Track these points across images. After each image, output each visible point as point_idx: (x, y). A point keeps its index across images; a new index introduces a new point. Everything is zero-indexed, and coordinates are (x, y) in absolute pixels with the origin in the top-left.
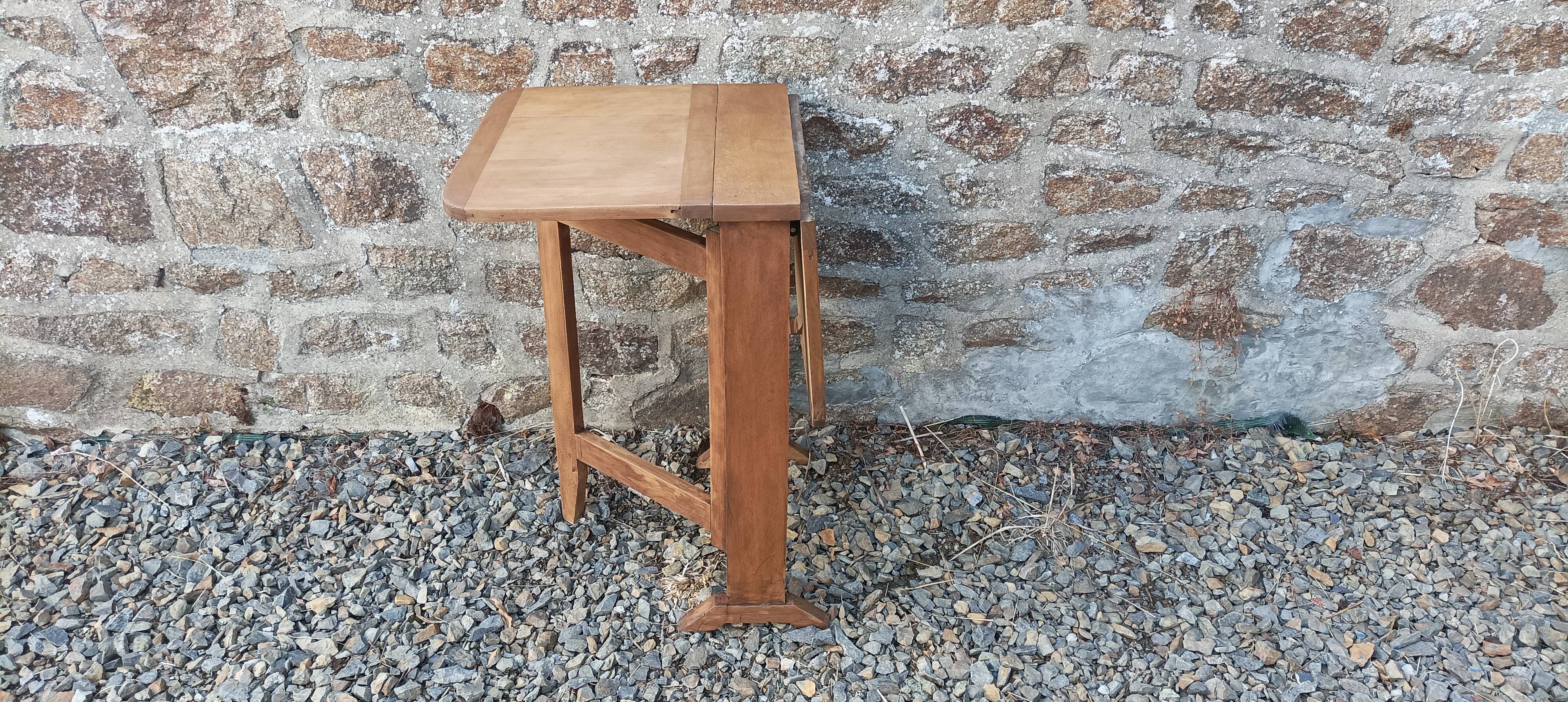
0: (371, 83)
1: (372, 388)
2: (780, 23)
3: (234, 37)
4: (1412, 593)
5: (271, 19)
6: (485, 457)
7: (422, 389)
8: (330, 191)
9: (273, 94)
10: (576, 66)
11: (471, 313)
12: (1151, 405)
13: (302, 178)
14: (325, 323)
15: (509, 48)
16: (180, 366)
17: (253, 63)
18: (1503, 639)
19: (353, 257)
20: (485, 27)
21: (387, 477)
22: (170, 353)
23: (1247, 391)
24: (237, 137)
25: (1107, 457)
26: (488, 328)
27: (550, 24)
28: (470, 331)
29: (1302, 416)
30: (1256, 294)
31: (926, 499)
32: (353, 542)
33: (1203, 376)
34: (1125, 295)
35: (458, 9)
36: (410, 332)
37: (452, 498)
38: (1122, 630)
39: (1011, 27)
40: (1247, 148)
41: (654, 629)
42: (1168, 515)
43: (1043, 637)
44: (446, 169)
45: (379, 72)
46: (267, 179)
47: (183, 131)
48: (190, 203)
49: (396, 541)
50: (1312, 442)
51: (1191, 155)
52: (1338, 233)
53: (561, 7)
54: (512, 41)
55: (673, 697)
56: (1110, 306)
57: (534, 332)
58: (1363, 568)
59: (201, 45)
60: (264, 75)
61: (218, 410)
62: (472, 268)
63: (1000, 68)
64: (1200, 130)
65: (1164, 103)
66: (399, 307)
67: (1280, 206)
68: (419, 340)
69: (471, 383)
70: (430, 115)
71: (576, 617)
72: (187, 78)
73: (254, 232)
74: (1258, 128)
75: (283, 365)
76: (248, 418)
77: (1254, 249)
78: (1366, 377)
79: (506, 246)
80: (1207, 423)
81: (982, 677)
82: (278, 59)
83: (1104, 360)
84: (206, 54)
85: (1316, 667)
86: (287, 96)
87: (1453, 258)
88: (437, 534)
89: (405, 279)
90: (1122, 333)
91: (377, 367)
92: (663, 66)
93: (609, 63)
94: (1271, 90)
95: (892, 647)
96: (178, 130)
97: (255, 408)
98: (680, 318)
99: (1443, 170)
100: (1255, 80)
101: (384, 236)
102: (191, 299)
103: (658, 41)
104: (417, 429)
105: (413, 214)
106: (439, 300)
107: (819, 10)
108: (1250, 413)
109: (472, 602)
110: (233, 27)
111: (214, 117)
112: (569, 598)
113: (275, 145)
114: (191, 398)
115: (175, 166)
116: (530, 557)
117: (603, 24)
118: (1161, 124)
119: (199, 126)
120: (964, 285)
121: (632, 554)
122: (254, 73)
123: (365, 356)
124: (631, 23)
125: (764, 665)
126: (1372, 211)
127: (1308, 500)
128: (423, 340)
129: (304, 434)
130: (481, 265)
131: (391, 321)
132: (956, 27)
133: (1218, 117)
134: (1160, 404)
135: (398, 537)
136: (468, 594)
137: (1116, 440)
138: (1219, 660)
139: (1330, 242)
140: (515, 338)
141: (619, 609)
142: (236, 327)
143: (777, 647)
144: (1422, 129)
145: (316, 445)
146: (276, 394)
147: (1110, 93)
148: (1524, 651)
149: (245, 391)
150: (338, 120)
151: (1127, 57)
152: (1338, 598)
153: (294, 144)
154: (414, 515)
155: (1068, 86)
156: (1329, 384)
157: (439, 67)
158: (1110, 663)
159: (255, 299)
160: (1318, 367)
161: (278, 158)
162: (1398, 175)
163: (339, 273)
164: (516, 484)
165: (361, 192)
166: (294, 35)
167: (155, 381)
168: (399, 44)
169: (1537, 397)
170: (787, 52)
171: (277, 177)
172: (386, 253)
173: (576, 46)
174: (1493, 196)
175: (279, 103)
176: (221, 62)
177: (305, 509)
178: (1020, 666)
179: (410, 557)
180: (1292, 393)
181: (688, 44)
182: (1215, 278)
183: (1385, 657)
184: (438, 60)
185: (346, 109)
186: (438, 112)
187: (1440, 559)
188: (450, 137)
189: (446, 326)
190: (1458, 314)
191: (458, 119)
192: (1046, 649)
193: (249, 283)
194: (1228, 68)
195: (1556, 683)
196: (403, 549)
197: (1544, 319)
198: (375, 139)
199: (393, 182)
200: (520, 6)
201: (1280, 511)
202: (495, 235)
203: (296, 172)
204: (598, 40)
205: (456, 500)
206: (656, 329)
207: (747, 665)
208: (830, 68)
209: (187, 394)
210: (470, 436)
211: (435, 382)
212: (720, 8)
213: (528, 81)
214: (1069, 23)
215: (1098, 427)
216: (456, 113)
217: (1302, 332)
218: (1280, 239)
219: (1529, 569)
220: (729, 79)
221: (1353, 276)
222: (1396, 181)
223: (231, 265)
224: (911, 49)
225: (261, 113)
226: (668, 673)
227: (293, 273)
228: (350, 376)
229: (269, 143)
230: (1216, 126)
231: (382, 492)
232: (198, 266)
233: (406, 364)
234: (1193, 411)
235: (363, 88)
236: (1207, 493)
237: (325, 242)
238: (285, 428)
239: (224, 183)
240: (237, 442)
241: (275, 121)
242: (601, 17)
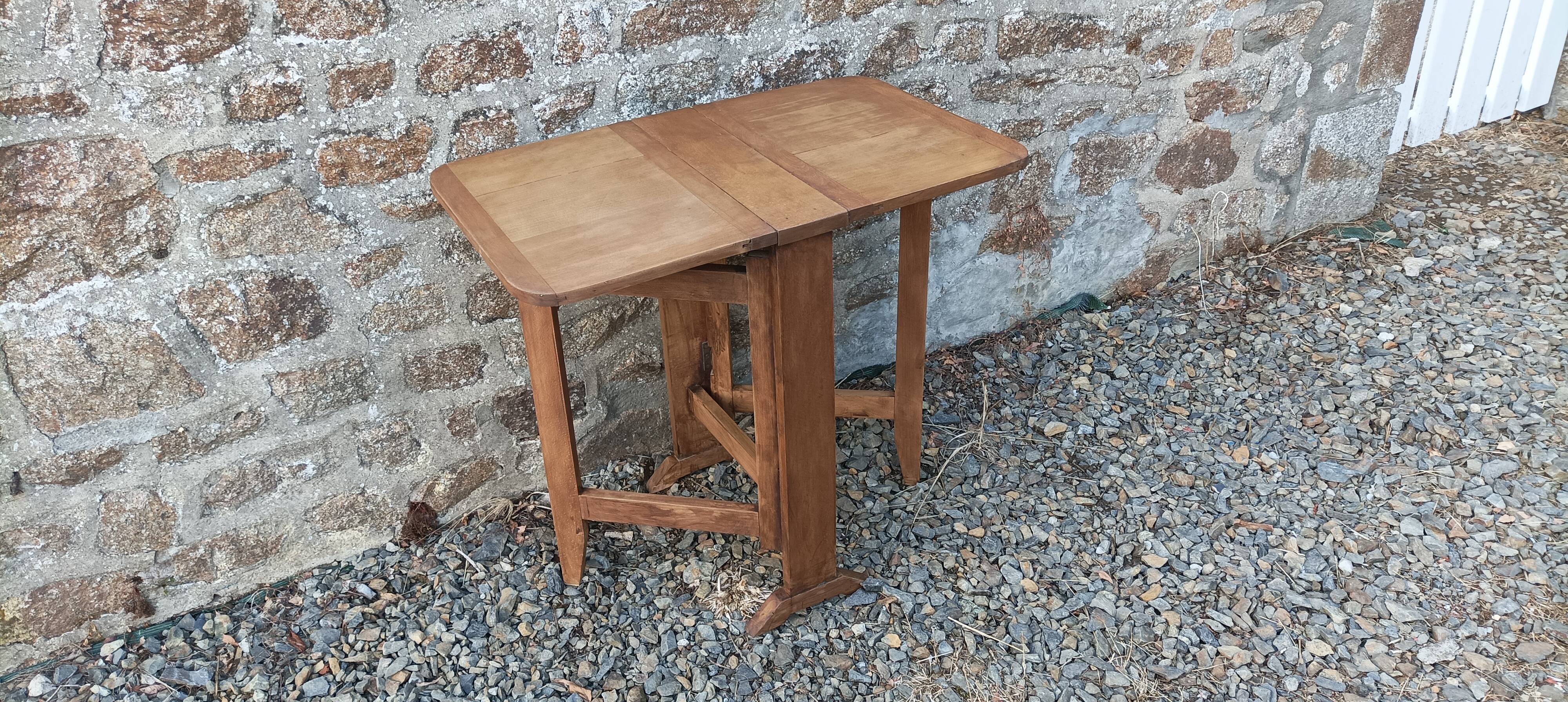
0: (258, 198)
1: (290, 527)
2: (666, 52)
3: (84, 183)
4: (1239, 401)
5: (128, 153)
6: (443, 556)
7: (347, 510)
8: (219, 327)
9: (138, 236)
10: (478, 134)
11: (391, 415)
12: (990, 317)
13: (183, 322)
14: (229, 474)
15: (407, 130)
16: (53, 577)
17: (111, 208)
18: (1314, 413)
19: (255, 393)
20: (379, 113)
21: (353, 614)
22: (37, 567)
23: (1055, 284)
24: (94, 296)
25: (975, 371)
26: (410, 424)
27: (447, 97)
28: (393, 433)
29: (1092, 292)
30: (1053, 203)
31: (868, 452)
32: (367, 687)
33: (1025, 281)
34: (963, 229)
35: (346, 100)
36: (326, 456)
37: (443, 606)
38: (1083, 500)
39: (855, 17)
40: (1035, 84)
41: (726, 646)
42: (1049, 401)
43: (1034, 528)
44: (350, 271)
45: (266, 185)
46: (145, 334)
47: (25, 306)
48: (47, 385)
49: (415, 668)
50: (1106, 311)
51: (998, 100)
52: (1103, 139)
53: (456, 77)
54: (410, 122)
55: (786, 696)
56: (953, 243)
57: (460, 414)
58: (1199, 394)
59: (40, 201)
60: (124, 218)
61: (105, 612)
62: (391, 367)
63: (851, 56)
64: (1003, 77)
65: (975, 60)
66: (312, 432)
67: (1062, 127)
68: (336, 460)
69: (399, 487)
70: (329, 218)
71: (649, 664)
72: (25, 243)
73: (132, 398)
74: (1042, 66)
75: (185, 535)
76: (148, 609)
77: (1049, 166)
78: (1131, 248)
79: (422, 334)
80: (1034, 319)
81: (1014, 576)
82: (141, 197)
83: (954, 290)
84: (46, 210)
85: (1220, 477)
86: (156, 235)
87: (1176, 139)
88: (454, 644)
89: (318, 399)
90: (963, 263)
91: (293, 503)
92: (563, 116)
93: (510, 124)
94: (1048, 33)
95: (930, 581)
96: (18, 306)
97: (153, 595)
98: (602, 357)
99: (1163, 72)
100: (1037, 27)
101: (287, 360)
102: (57, 496)
103: (556, 92)
104: (345, 555)
105: (317, 327)
106: (355, 412)
107: (698, 33)
108: (1057, 302)
109: (538, 692)
110: (82, 172)
111: (61, 280)
112: (629, 652)
113: (145, 293)
114: (71, 608)
115: (21, 348)
116: (561, 630)
117: (499, 86)
118: (977, 78)
119: (44, 295)
120: (842, 256)
121: (655, 592)
122: (113, 218)
123: (276, 495)
124: (528, 79)
125: (840, 638)
126: (1123, 116)
127: (1134, 356)
128: (342, 458)
129: (216, 604)
130: (398, 361)
131: (304, 449)
132: (813, 27)
133: (1014, 63)
134: (997, 314)
135: (413, 663)
136: (530, 687)
137: (976, 354)
138: (1158, 498)
139: (1099, 147)
140: (440, 426)
141: (683, 642)
142: (122, 510)
143: (841, 619)
144: (1149, 43)
145: (238, 610)
146: (175, 571)
147: (936, 61)
148: (1329, 415)
149: (138, 580)
150: (223, 248)
151: (946, 27)
152: (1199, 422)
153: (166, 287)
154: (416, 636)
155: (904, 61)
156: (1108, 261)
157: (334, 165)
158: (1090, 529)
159: (139, 473)
160: (1098, 250)
161: (152, 307)
162: (1136, 83)
163: (238, 415)
164: (492, 570)
165: (258, 319)
166: (159, 167)
167: (22, 606)
168: (287, 150)
169: (1234, 231)
170: (674, 78)
171: (154, 328)
172: (291, 377)
173: (476, 114)
174: (1195, 85)
175: (146, 245)
176: (69, 215)
177: (284, 675)
178: (1035, 557)
179: (435, 678)
180: (1085, 276)
181: (586, 89)
182: (1024, 198)
183: (1256, 453)
184: (332, 157)
185: (231, 234)
186: (337, 213)
187: (1239, 371)
188: (352, 237)
189: (366, 435)
190: (1182, 181)
191: (359, 215)
192: (1043, 536)
193: (131, 456)
194: (1017, 21)
195: (1358, 431)
196: (425, 673)
197: (1232, 171)
198: (267, 258)
199: (294, 299)
200: (413, 84)
201: (1122, 371)
202: (409, 326)
203: (175, 317)
204: (498, 103)
205: (448, 606)
206: (581, 376)
207: (826, 644)
208: (713, 85)
209: (66, 606)
210: (408, 541)
211: (360, 498)
212: (611, 48)
213: (429, 160)
214: (901, 6)
215: (958, 348)
216: (356, 210)
217: (1087, 225)
218: (1065, 153)
219: (1294, 358)
220: (625, 114)
221: (1115, 170)
222: (1136, 88)
223: (107, 443)
224: (779, 54)
225: (123, 261)
226: (767, 678)
227: (186, 430)
228: (264, 523)
229: (135, 293)
230: (1014, 71)
231: (360, 627)
232: (64, 456)
233: (325, 490)
234: (1020, 313)
235: (249, 206)
236: (1064, 375)
237: (218, 385)
238: (193, 603)
239: (90, 352)
240: (142, 640)
241: (138, 267)
242: (497, 79)
